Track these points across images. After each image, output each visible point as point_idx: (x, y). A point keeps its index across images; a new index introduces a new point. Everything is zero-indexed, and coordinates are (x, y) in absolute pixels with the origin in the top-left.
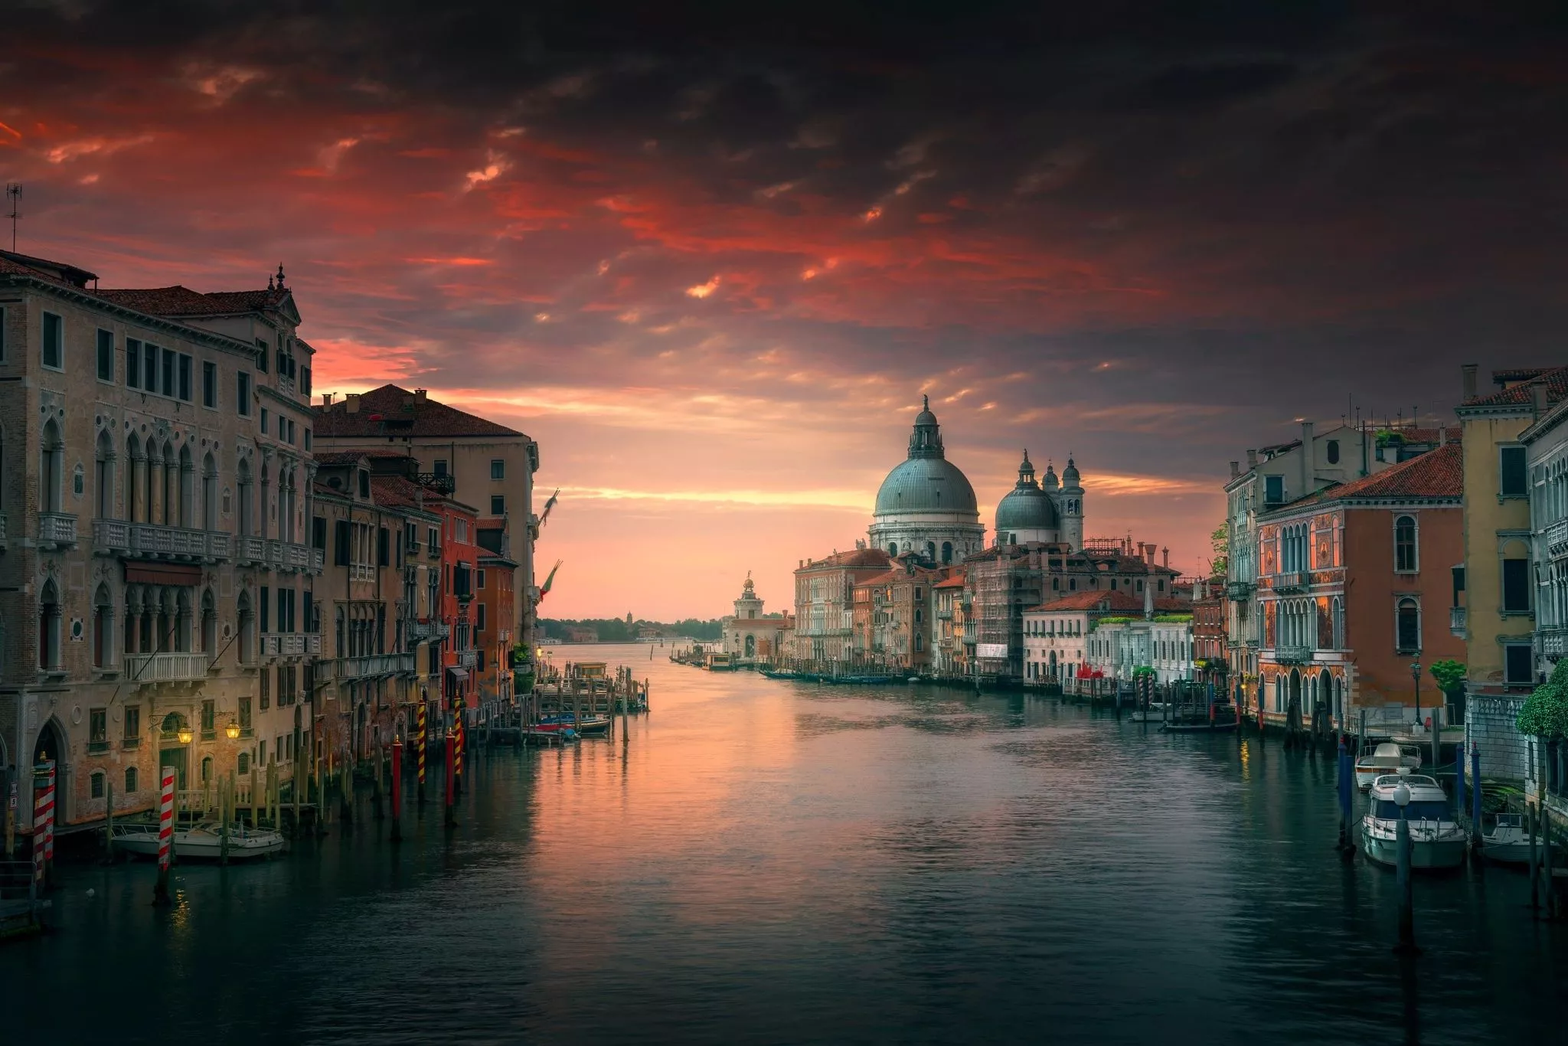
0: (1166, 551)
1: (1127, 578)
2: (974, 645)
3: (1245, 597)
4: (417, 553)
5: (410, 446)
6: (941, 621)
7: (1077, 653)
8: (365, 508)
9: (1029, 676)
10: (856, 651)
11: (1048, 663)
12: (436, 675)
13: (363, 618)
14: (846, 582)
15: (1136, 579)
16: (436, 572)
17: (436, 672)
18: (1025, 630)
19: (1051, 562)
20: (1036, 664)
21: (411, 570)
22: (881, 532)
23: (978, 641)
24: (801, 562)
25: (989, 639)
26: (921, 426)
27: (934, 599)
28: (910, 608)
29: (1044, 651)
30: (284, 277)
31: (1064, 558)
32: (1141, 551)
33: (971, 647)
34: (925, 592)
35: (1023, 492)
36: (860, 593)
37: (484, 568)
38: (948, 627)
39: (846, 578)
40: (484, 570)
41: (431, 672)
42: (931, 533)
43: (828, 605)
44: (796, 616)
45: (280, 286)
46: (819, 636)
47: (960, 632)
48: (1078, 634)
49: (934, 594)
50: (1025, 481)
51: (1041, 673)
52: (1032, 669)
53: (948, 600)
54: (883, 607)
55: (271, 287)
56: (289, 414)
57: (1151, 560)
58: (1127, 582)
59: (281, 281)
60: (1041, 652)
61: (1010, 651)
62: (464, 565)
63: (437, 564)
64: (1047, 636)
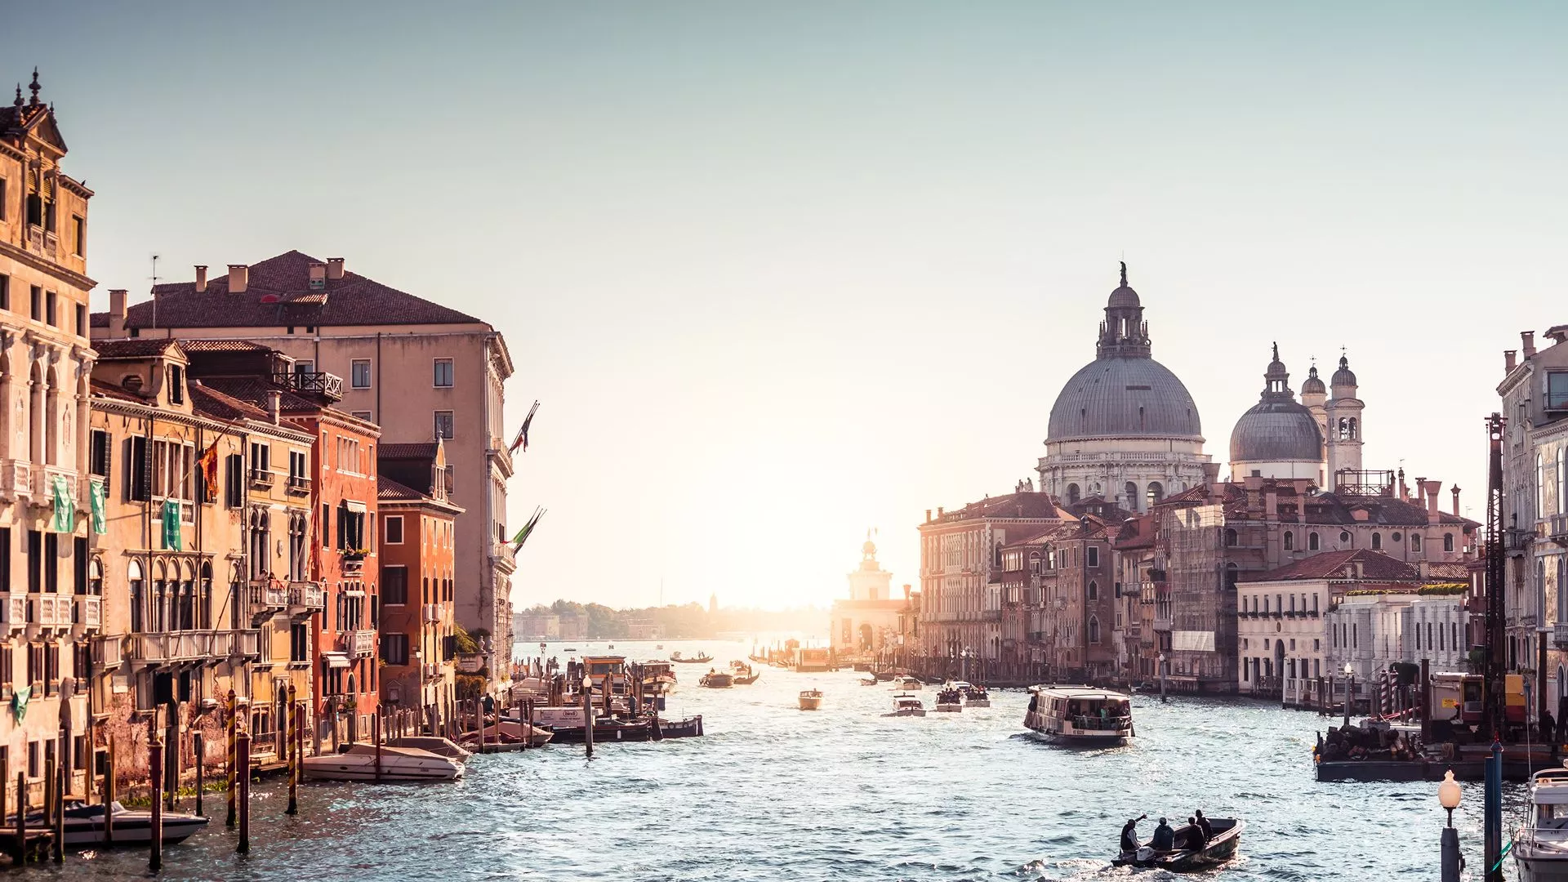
0: (1456, 490)
1: (1395, 531)
2: (1169, 633)
3: (1521, 552)
4: (269, 487)
5: (317, 339)
6: (1126, 598)
7: (1313, 644)
8: (176, 419)
9: (1246, 679)
10: (1005, 644)
11: (1273, 659)
12: (303, 663)
13: (175, 577)
14: (992, 541)
15: (1410, 533)
16: (302, 515)
17: (303, 658)
18: (1241, 609)
19: (1281, 508)
20: (1257, 661)
21: (260, 511)
22: (1057, 468)
23: (1174, 628)
24: (929, 512)
25: (1190, 624)
26: (1116, 309)
27: (1116, 566)
28: (1079, 580)
29: (1267, 641)
30: (39, 87)
31: (1301, 502)
32: (1421, 492)
33: (1165, 637)
34: (1103, 556)
35: (1270, 407)
36: (1012, 557)
37: (402, 513)
38: (1136, 606)
39: (992, 535)
40: (402, 516)
41: (294, 658)
42: (1129, 469)
43: (967, 576)
44: (922, 595)
45: (34, 100)
46: (952, 622)
47: (1151, 613)
48: (1315, 614)
49: (1116, 555)
50: (1274, 390)
51: (1263, 673)
52: (1251, 667)
53: (1135, 567)
54: (1043, 578)
55: (19, 101)
56: (48, 282)
57: (1433, 503)
58: (1397, 537)
59: (35, 92)
60: (1263, 642)
61: (1218, 641)
62: (352, 507)
63: (306, 503)
64: (1271, 617)
